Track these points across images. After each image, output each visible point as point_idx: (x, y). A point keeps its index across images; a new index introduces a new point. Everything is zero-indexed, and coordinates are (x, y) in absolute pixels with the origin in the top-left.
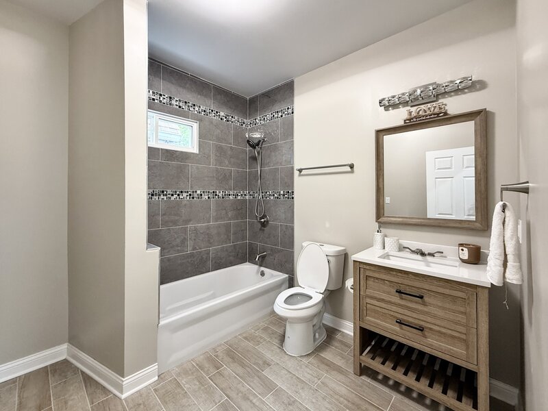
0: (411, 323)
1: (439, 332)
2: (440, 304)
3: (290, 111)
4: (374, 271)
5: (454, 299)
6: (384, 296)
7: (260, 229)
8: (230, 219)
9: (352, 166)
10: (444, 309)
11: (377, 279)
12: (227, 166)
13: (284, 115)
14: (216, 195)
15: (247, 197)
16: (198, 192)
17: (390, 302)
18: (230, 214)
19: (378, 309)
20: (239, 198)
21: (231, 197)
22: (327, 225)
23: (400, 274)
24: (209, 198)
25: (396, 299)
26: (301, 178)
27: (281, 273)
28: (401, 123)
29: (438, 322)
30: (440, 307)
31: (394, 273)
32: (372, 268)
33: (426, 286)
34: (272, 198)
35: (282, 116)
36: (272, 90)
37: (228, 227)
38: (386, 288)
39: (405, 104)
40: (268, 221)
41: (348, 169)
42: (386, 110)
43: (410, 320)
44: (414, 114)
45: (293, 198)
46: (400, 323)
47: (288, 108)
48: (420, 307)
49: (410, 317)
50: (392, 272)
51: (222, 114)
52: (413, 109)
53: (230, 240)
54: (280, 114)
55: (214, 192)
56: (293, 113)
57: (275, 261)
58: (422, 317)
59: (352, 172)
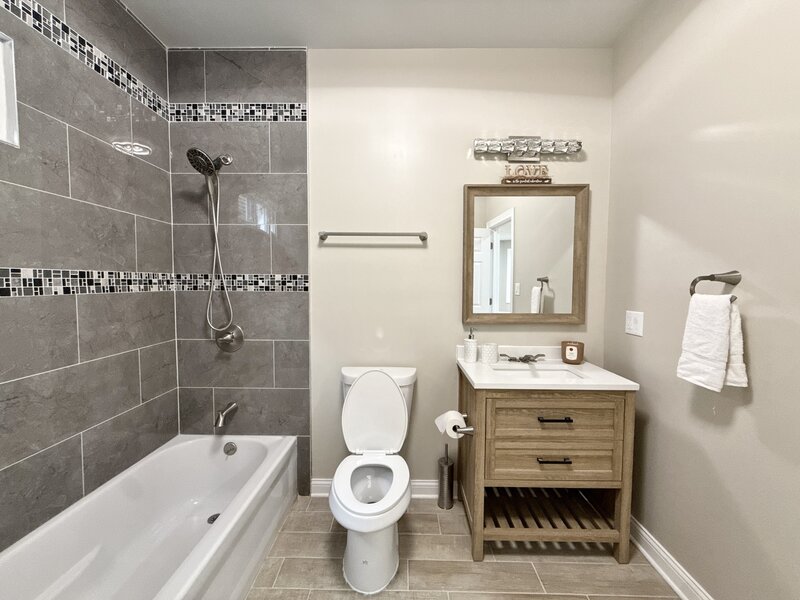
0: (555, 457)
1: (587, 457)
2: (587, 423)
3: (297, 113)
4: (507, 400)
5: (601, 412)
6: (522, 432)
7: (219, 357)
8: (134, 345)
9: (424, 239)
10: (592, 427)
11: (512, 409)
12: (120, 206)
13: (281, 118)
14: (90, 282)
15: (173, 287)
16: (27, 273)
17: (529, 438)
18: (133, 332)
19: (512, 452)
20: (155, 289)
21: (134, 288)
22: (380, 335)
23: (542, 396)
24: (67, 291)
25: (538, 432)
26: (324, 250)
27: (279, 438)
28: (497, 182)
29: (585, 446)
30: (587, 427)
31: (536, 396)
32: (506, 395)
33: (575, 404)
34: (251, 288)
35: (275, 118)
36: (249, 54)
37: (128, 364)
38: (522, 419)
39: (504, 155)
40: (240, 339)
41: (417, 241)
42: (477, 159)
43: (555, 453)
44: (512, 173)
45: (306, 289)
46: (542, 462)
47: (292, 106)
48: (567, 433)
49: (556, 450)
50: (533, 396)
51: (99, 54)
52: (514, 166)
53: (136, 395)
54: (270, 113)
55: (82, 274)
56: (304, 118)
57: (264, 416)
58: (568, 445)
59: (425, 246)
